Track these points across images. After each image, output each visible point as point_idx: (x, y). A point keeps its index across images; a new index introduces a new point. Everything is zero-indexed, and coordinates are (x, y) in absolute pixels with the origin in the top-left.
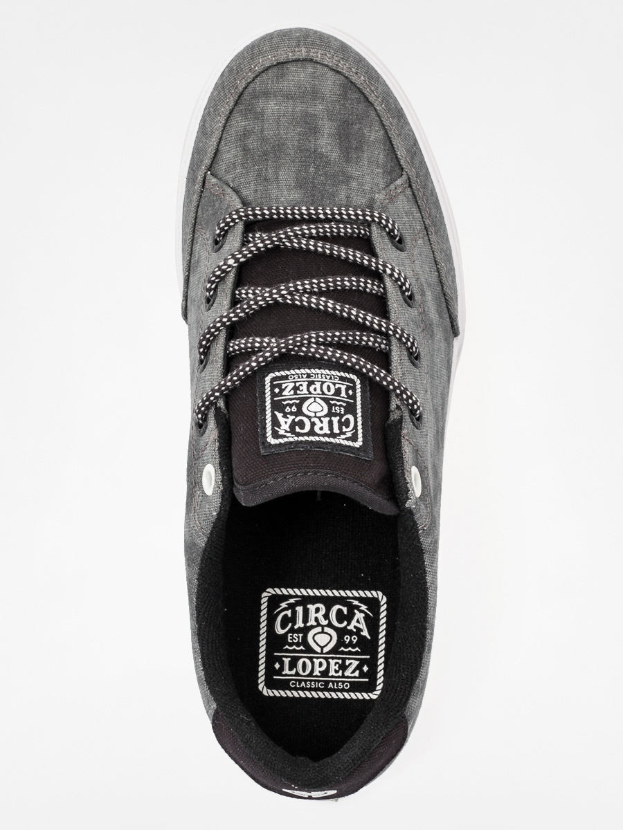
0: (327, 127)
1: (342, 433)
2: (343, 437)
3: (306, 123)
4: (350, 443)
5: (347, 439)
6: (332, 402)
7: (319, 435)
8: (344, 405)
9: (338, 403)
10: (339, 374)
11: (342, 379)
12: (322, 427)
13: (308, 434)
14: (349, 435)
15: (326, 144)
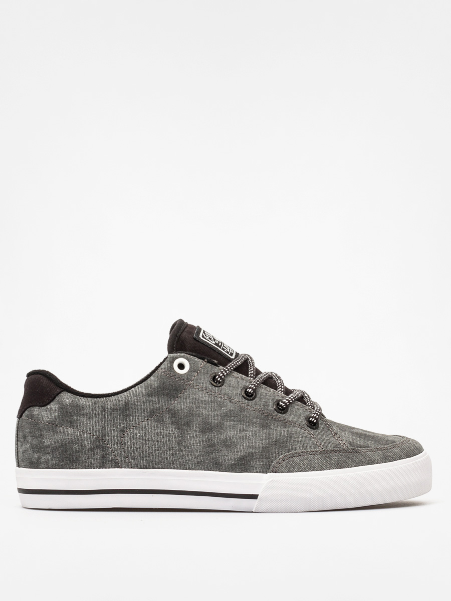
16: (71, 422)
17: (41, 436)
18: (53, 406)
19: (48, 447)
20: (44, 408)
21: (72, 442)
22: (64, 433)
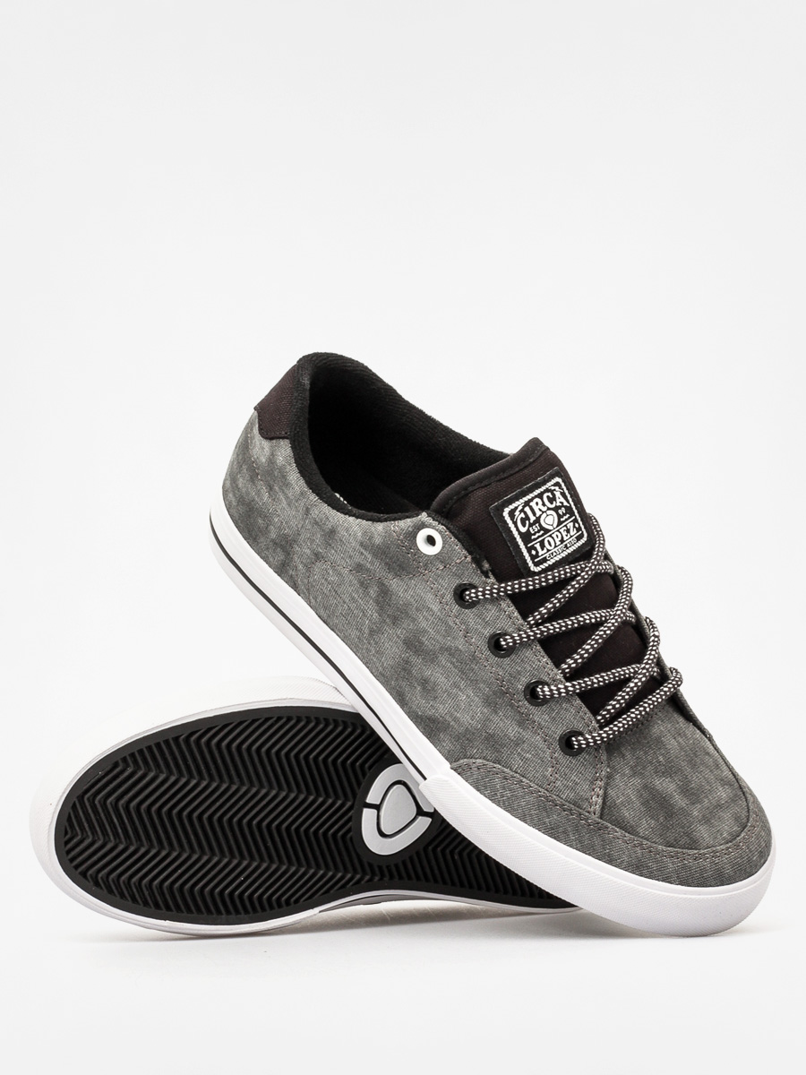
0: (680, 801)
1: (522, 511)
2: (520, 508)
3: (693, 794)
4: (512, 507)
5: (516, 508)
6: (542, 532)
7: (536, 497)
8: (533, 537)
9: (537, 535)
10: (548, 562)
11: (545, 560)
12: (537, 505)
13: (542, 493)
14: (517, 513)
15: (668, 786)
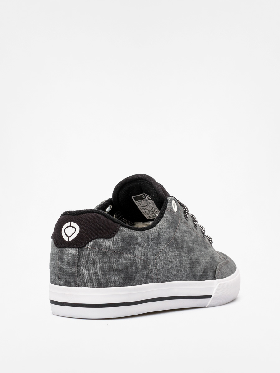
16: (129, 250)
17: (110, 262)
18: (117, 237)
19: (116, 270)
20: (110, 240)
21: (131, 266)
22: (126, 259)
